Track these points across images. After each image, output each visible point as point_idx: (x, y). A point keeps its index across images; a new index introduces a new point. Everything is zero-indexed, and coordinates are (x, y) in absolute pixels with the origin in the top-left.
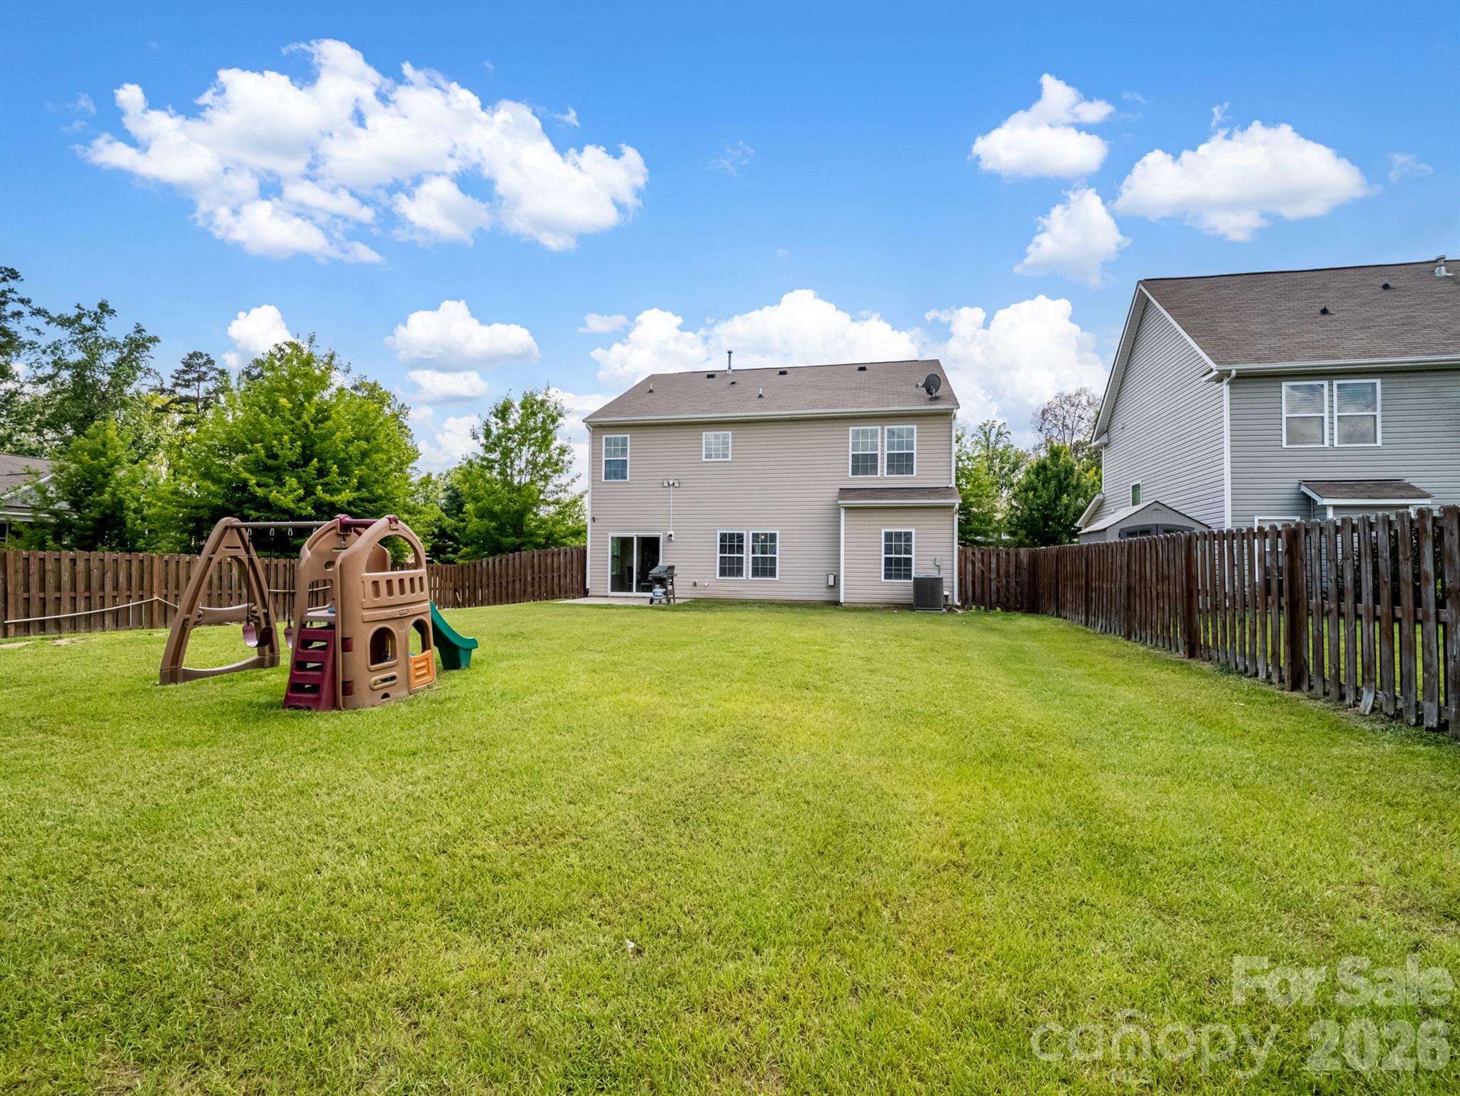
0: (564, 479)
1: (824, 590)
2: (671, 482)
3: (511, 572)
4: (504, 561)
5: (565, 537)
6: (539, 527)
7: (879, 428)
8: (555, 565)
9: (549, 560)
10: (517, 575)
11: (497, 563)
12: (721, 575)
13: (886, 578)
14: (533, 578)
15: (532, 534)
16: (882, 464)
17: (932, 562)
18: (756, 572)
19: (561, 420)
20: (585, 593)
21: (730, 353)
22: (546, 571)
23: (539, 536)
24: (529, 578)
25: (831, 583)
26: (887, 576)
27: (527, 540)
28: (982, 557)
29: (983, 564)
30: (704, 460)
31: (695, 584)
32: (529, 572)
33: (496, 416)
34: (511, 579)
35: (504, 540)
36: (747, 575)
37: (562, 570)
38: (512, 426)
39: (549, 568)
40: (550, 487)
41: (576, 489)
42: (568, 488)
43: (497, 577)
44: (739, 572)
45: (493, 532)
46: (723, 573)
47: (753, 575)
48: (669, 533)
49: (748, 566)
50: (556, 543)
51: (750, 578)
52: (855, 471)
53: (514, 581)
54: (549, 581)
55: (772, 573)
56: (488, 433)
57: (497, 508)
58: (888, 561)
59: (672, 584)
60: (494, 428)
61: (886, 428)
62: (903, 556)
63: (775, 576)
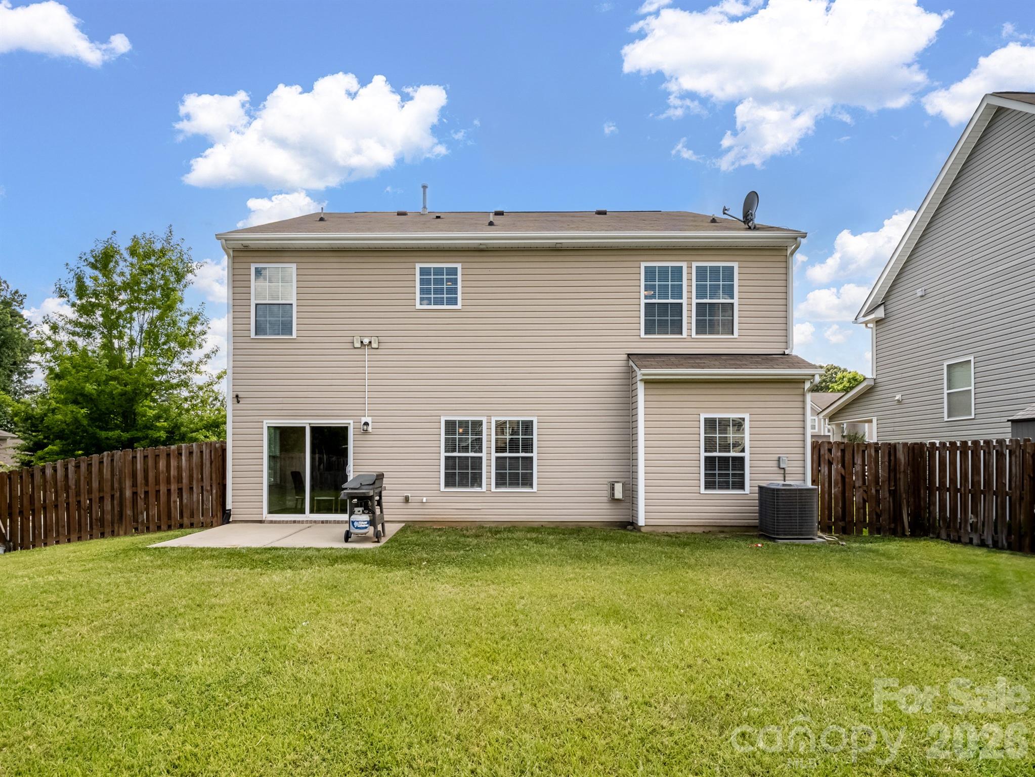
0: (197, 354)
1: (607, 506)
2: (366, 341)
3: (95, 485)
4: (83, 467)
5: (197, 430)
6: (158, 418)
7: (684, 265)
8: (173, 472)
9: (162, 464)
10: (107, 487)
11: (71, 468)
12: (447, 484)
13: (706, 488)
14: (135, 494)
15: (149, 426)
16: (689, 318)
17: (775, 463)
18: (501, 481)
19: (189, 277)
20: (225, 517)
21: (425, 187)
22: (157, 482)
23: (159, 429)
24: (128, 493)
25: (619, 494)
26: (709, 485)
27: (140, 434)
28: (843, 456)
29: (843, 466)
30: (418, 306)
31: (407, 500)
32: (128, 483)
33: (94, 266)
34: (95, 495)
35: (103, 434)
36: (489, 484)
37: (185, 481)
38: (118, 280)
39: (162, 477)
40: (177, 366)
41: (211, 369)
42: (202, 368)
43: (72, 492)
44: (476, 480)
45: (85, 422)
46: (450, 481)
47: (498, 485)
48: (364, 420)
49: (489, 471)
50: (183, 438)
51: (493, 489)
52: (650, 328)
53: (101, 499)
54: (163, 498)
55: (527, 481)
56: (81, 290)
57: (90, 388)
58: (709, 461)
59: (379, 503)
60: (89, 283)
61: (694, 265)
62: (732, 454)
63: (531, 485)
